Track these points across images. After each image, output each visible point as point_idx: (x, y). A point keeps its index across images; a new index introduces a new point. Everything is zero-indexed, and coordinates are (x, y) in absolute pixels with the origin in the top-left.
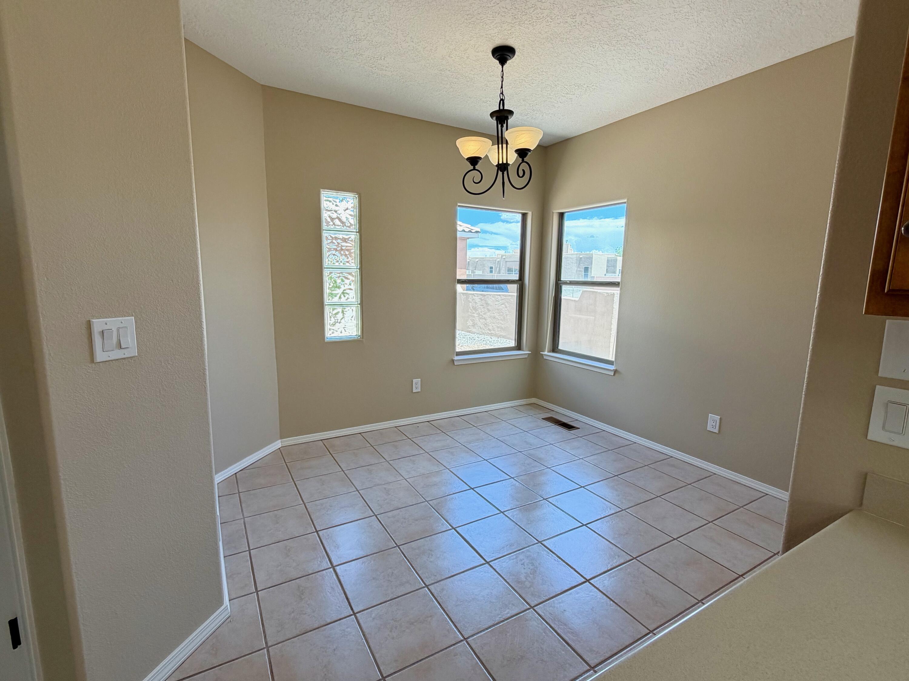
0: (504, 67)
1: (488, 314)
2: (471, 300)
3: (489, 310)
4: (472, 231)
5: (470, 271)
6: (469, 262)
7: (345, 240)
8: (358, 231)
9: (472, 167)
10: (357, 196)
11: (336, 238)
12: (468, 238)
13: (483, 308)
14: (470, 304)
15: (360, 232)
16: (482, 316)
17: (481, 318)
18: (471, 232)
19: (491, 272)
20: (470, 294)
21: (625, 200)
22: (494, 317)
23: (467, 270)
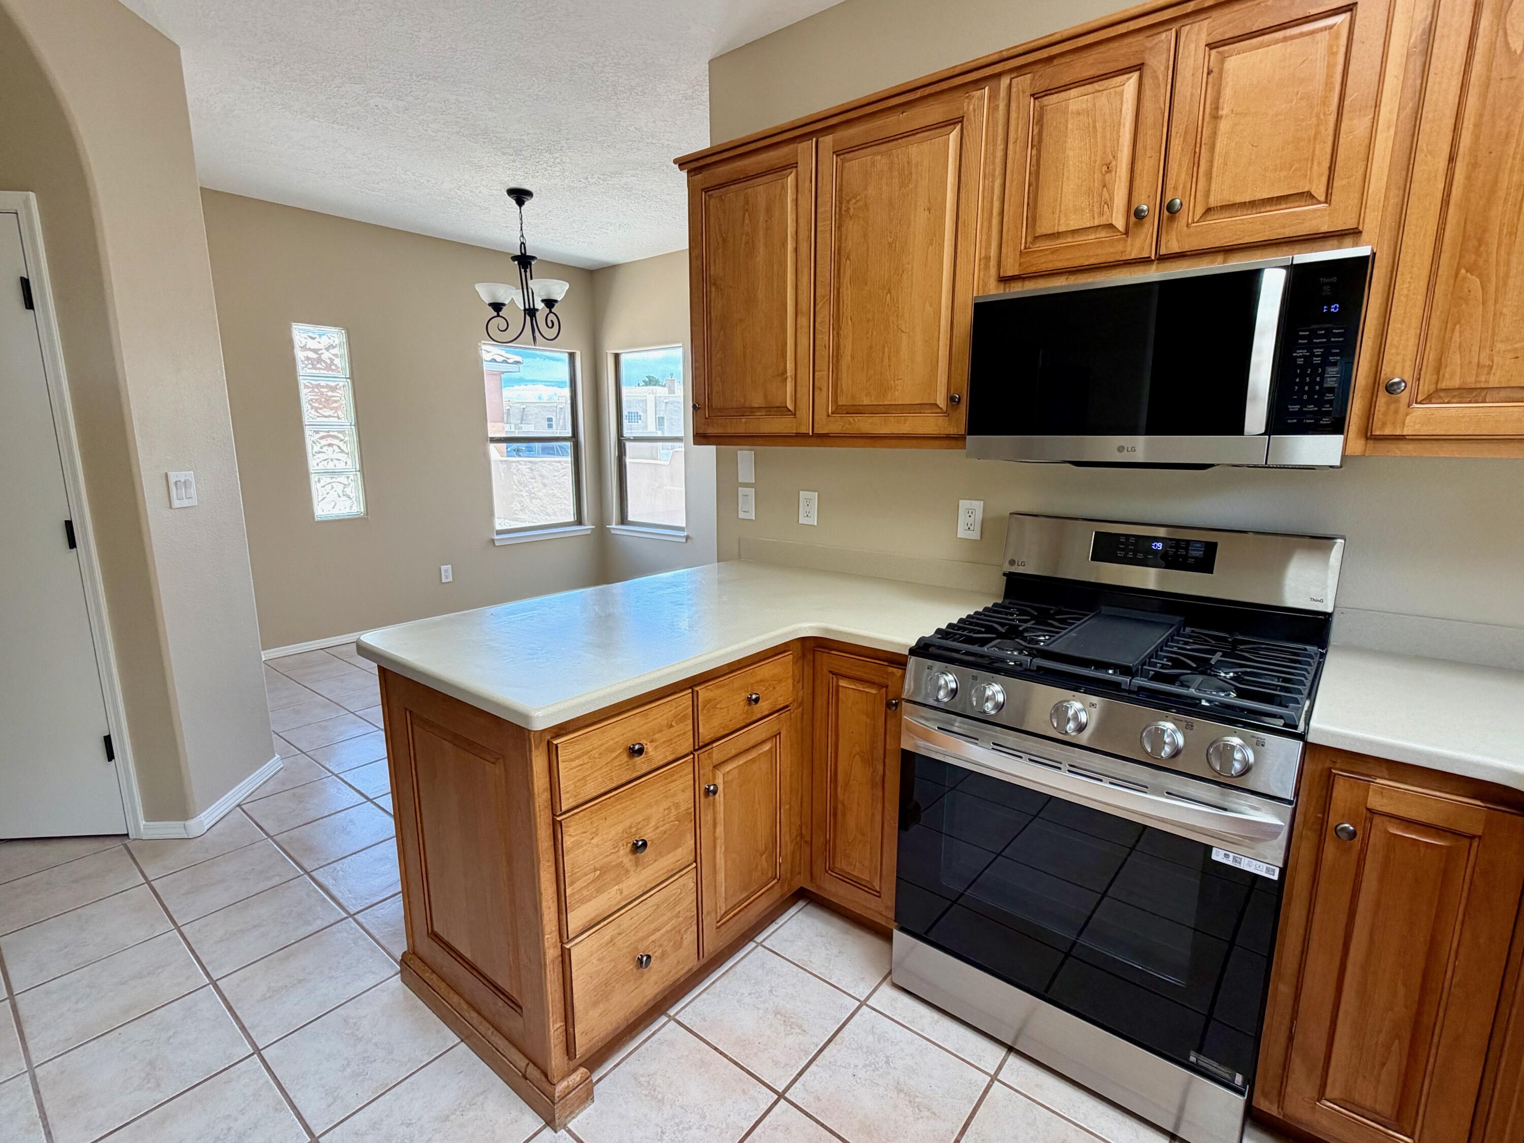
0: (522, 208)
1: (544, 491)
2: (515, 471)
3: (545, 485)
4: (509, 361)
5: (513, 426)
6: (509, 410)
7: (333, 389)
8: (348, 376)
9: (495, 314)
10: (343, 332)
11: (318, 386)
12: (503, 373)
13: (536, 482)
14: (515, 477)
15: (352, 377)
16: (535, 494)
17: (533, 498)
18: (507, 363)
19: (550, 426)
20: (513, 462)
21: (681, 345)
22: (554, 495)
23: (507, 423)
